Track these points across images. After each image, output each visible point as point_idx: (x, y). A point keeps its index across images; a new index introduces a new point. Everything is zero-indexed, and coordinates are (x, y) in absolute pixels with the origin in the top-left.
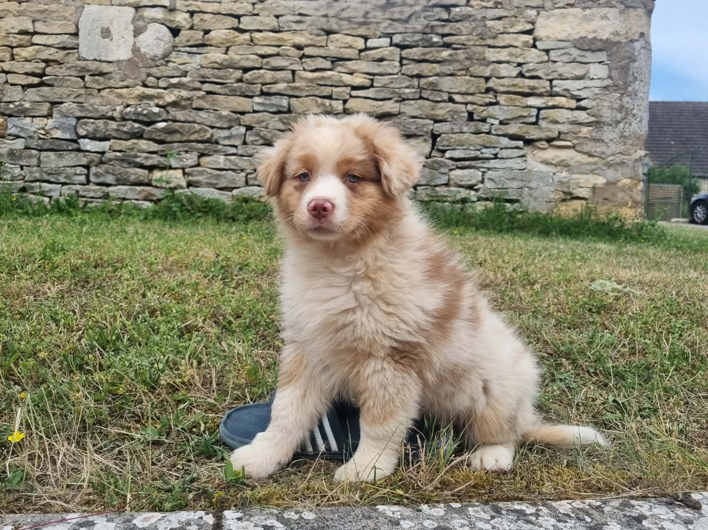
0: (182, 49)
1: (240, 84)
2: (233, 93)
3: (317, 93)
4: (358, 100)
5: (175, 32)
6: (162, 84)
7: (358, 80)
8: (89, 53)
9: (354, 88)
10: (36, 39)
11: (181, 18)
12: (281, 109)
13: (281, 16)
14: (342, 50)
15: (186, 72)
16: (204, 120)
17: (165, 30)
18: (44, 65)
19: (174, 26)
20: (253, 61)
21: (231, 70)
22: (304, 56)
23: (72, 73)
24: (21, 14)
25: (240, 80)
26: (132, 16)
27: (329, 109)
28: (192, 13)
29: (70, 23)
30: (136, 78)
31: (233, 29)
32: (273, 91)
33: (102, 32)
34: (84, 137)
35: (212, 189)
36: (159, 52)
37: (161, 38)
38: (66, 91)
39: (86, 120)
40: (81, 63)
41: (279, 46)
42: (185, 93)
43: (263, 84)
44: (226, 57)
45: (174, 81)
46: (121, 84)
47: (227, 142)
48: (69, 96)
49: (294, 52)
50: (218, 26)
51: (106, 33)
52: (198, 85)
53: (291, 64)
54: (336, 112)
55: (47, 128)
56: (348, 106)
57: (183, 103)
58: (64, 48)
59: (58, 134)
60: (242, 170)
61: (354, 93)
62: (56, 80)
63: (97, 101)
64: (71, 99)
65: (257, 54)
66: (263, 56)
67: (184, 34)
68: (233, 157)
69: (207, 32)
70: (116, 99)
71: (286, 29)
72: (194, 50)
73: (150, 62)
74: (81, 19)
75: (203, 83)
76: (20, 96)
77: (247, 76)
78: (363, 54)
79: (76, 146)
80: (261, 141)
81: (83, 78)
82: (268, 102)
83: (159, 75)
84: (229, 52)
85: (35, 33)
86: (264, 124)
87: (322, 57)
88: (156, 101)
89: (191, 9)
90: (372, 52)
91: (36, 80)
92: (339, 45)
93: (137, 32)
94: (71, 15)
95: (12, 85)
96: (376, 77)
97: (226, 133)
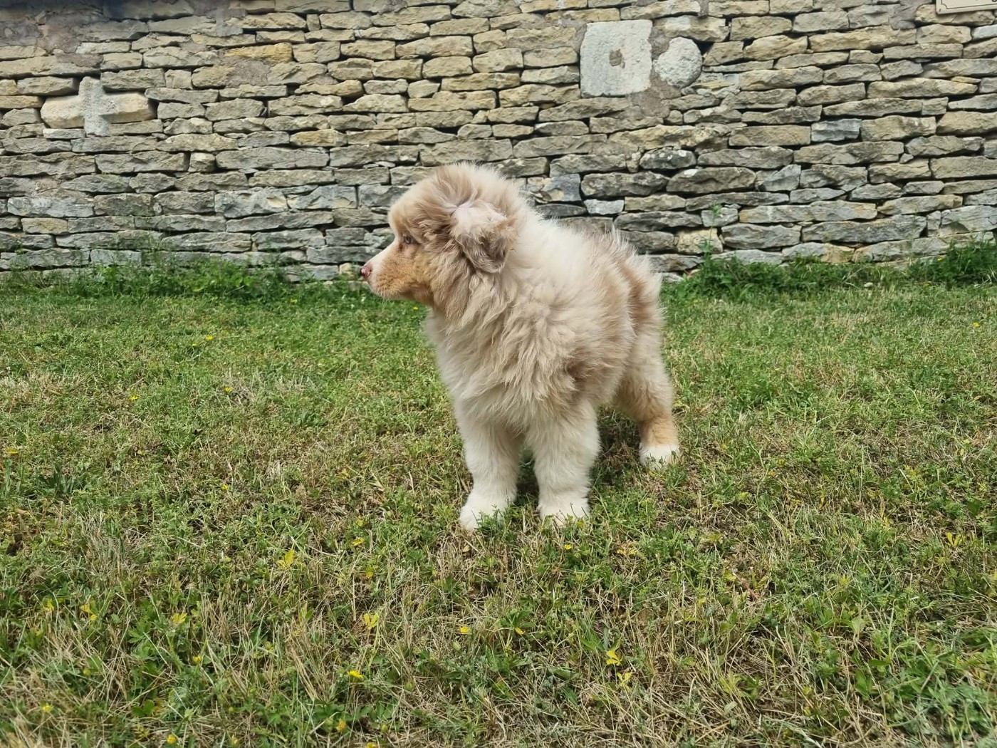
0: (716, 69)
1: (794, 108)
2: (786, 121)
3: (900, 109)
4: (957, 114)
5: (704, 46)
6: (689, 118)
7: (960, 86)
8: (594, 87)
9: (953, 98)
10: (527, 76)
11: (715, 27)
12: (850, 137)
13: (853, 8)
14: (939, 46)
15: (721, 99)
16: (746, 161)
17: (694, 46)
18: (536, 109)
19: (704, 38)
20: (812, 74)
21: (782, 90)
22: (884, 60)
23: (573, 116)
24: (505, 45)
25: (793, 103)
26: (649, 31)
27: (918, 130)
28: (728, 19)
29: (570, 49)
30: (656, 114)
31: (785, 33)
32: (837, 113)
33: (611, 58)
34: (591, 197)
35: (756, 251)
36: (685, 76)
37: (688, 57)
38: (568, 140)
39: (592, 175)
40: (584, 102)
41: (848, 51)
42: (720, 128)
43: (825, 105)
44: (776, 73)
45: (706, 112)
46: (638, 124)
47: (777, 188)
48: (571, 146)
49: (869, 56)
50: (766, 31)
51: (616, 58)
52: (736, 115)
53: (865, 74)
54: (927, 133)
55: (545, 189)
56: (942, 123)
57: (718, 141)
58: (561, 85)
59: (559, 196)
60: (796, 223)
61: (953, 105)
62: (554, 127)
63: (607, 149)
64: (574, 149)
65: (817, 65)
66: (825, 67)
67: (718, 50)
68: (785, 207)
69: (748, 42)
70: (630, 144)
71: (859, 25)
72: (732, 68)
73: (673, 90)
74: (584, 43)
75: (742, 111)
76: (510, 152)
77: (804, 95)
78: (969, 48)
79: (582, 210)
80: (823, 182)
81: (586, 121)
82: (833, 129)
83: (685, 107)
84: (778, 66)
85: (526, 68)
86: (826, 159)
87: (908, 59)
88: (683, 142)
89: (728, 12)
90: (981, 45)
91: (529, 130)
92: (935, 39)
93: (656, 52)
94: (571, 39)
95: (498, 138)
96: (986, 79)
97: (776, 176)
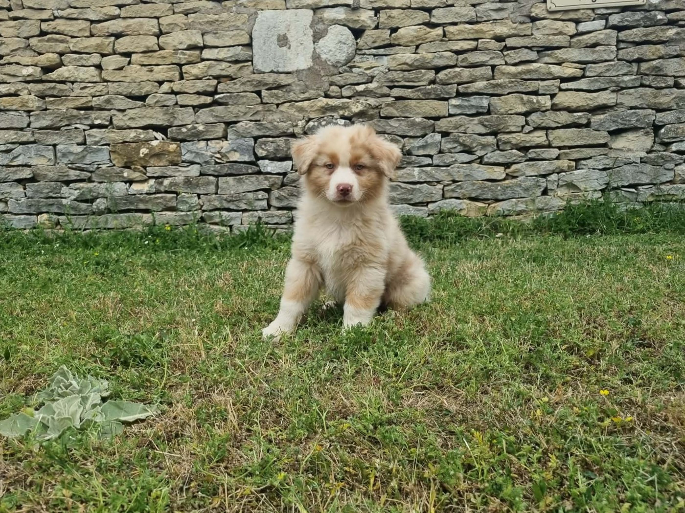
0: (367, 52)
1: (432, 86)
2: (427, 96)
3: (521, 88)
4: (567, 93)
5: (358, 33)
6: (346, 92)
7: (569, 71)
8: (265, 65)
9: (564, 80)
10: (206, 54)
11: (366, 17)
12: (481, 110)
13: (479, 4)
14: (551, 37)
15: (373, 77)
16: (395, 130)
17: (349, 32)
18: (215, 82)
19: (357, 26)
20: (448, 58)
21: (423, 71)
22: (506, 48)
23: (246, 89)
24: (187, 27)
25: (433, 82)
26: (311, 19)
27: (536, 106)
28: (377, 11)
29: (243, 32)
30: (318, 89)
31: (424, 24)
32: (469, 91)
33: (279, 40)
34: (263, 158)
35: (406, 206)
36: (342, 57)
37: (343, 41)
38: (243, 109)
39: (264, 139)
40: (256, 77)
41: (476, 40)
42: (372, 101)
43: (459, 84)
44: (418, 56)
45: (360, 88)
46: (302, 96)
47: (421, 152)
48: (245, 114)
49: (494, 45)
50: (409, 22)
51: (283, 41)
52: (386, 90)
53: (491, 58)
54: (544, 109)
55: (223, 151)
56: (556, 100)
57: (371, 112)
58: (236, 62)
59: (236, 157)
60: (438, 182)
61: (564, 86)
62: (230, 97)
63: (276, 117)
64: (248, 117)
65: (451, 51)
66: (458, 53)
67: (369, 36)
68: (429, 169)
69: (394, 30)
70: (296, 114)
71: (485, 19)
72: (381, 51)
73: (332, 69)
74: (255, 27)
75: (391, 88)
76: (192, 118)
77: (442, 75)
78: (575, 40)
79: (256, 169)
80: (459, 148)
81: (259, 93)
82: (466, 104)
83: (342, 83)
84: (419, 51)
85: (206, 47)
86: (462, 129)
87: (526, 47)
88: (341, 112)
89: (376, 5)
90: (585, 37)
91: (209, 99)
92: (547, 32)
93: (317, 37)
94: (243, 23)
95: (182, 106)
96: (590, 65)
97: (420, 142)
